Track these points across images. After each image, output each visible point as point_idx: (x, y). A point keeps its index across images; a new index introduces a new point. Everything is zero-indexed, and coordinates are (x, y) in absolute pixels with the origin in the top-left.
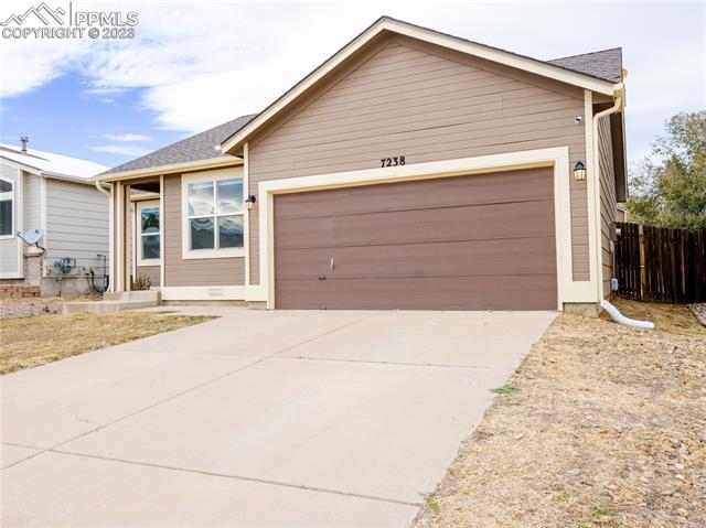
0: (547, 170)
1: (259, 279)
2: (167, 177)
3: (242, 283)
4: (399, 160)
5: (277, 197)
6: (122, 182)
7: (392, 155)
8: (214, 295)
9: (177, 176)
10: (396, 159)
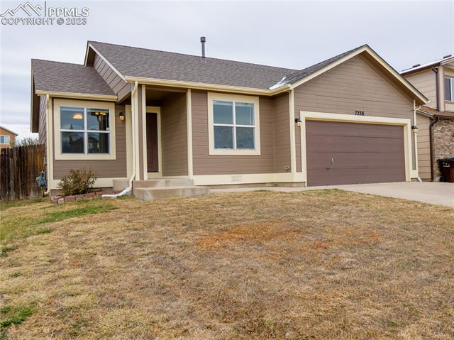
1: (301, 169)
2: (194, 91)
4: (362, 113)
7: (359, 110)
8: (234, 181)
9: (204, 92)
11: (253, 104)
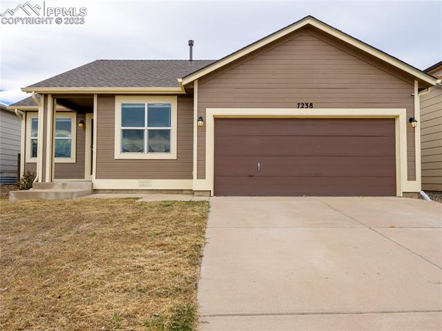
0: (392, 121)
1: (205, 175)
2: (100, 96)
3: (191, 177)
4: (309, 105)
5: (217, 120)
6: (53, 95)
7: (305, 101)
8: (143, 186)
9: (111, 97)
10: (307, 104)
11: (170, 105)
